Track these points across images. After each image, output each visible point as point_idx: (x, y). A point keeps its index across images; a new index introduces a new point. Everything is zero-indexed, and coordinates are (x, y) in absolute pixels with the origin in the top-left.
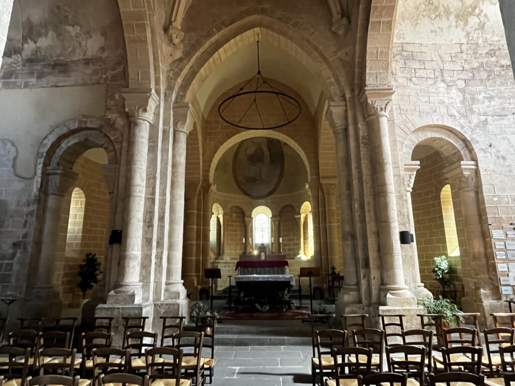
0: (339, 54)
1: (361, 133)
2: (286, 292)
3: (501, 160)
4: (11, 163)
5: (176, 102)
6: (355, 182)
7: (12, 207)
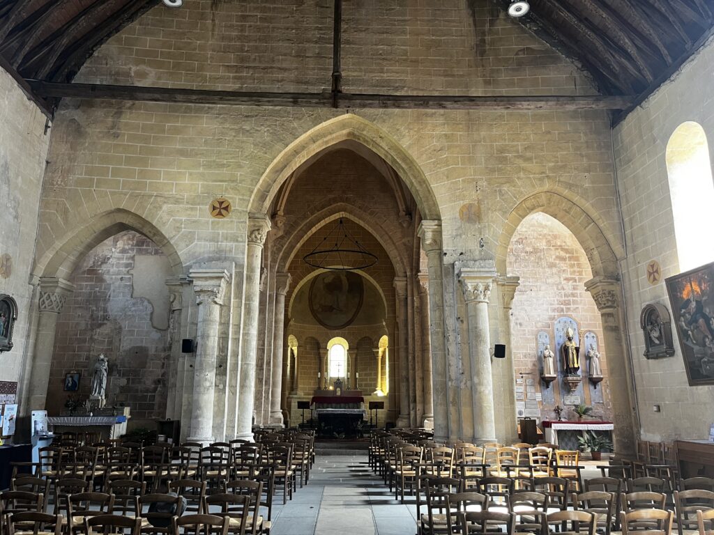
0: (403, 240)
1: (416, 304)
2: (359, 423)
3: (519, 326)
4: (149, 317)
5: (277, 272)
6: (410, 340)
7: (152, 352)
